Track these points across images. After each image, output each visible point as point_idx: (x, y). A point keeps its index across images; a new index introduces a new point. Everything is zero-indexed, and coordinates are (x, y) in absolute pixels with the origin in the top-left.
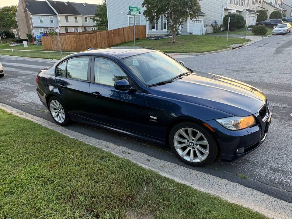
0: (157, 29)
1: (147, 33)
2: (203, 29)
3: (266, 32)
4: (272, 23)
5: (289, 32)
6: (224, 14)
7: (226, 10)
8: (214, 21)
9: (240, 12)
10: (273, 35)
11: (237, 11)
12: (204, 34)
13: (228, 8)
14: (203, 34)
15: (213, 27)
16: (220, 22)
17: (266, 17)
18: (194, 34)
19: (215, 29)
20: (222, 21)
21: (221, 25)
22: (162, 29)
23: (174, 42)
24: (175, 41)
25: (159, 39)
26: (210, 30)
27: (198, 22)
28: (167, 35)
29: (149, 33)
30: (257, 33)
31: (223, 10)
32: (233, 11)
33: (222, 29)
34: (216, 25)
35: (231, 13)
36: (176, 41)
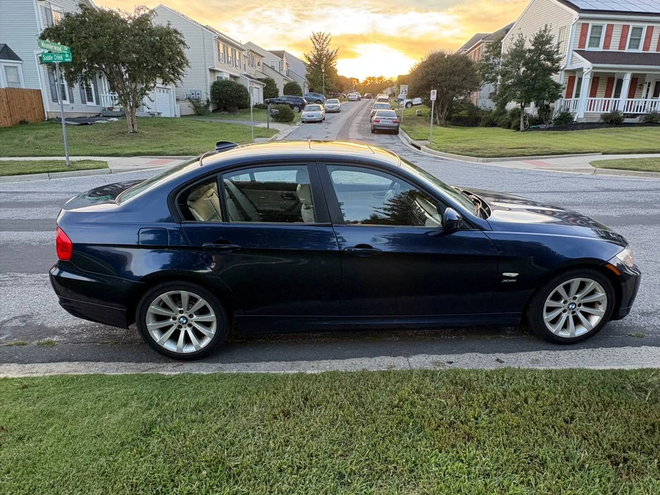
0: (72, 101)
1: (47, 108)
2: (174, 105)
3: (293, 117)
4: (291, 103)
5: (324, 119)
6: (211, 80)
7: (213, 71)
8: (191, 90)
9: (235, 77)
10: (303, 122)
11: (231, 76)
12: (178, 116)
13: (216, 68)
14: (175, 115)
15: (193, 102)
16: (205, 95)
17: (277, 91)
18: (162, 115)
19: (196, 108)
20: (209, 93)
21: (208, 101)
22: (84, 102)
23: (134, 132)
24: (136, 130)
25: (87, 124)
26: (188, 108)
27: (164, 91)
28: (99, 116)
29: (50, 108)
30: (280, 118)
31: (208, 71)
32: (226, 76)
33: (211, 109)
34: (198, 100)
35: (221, 78)
36: (140, 131)
